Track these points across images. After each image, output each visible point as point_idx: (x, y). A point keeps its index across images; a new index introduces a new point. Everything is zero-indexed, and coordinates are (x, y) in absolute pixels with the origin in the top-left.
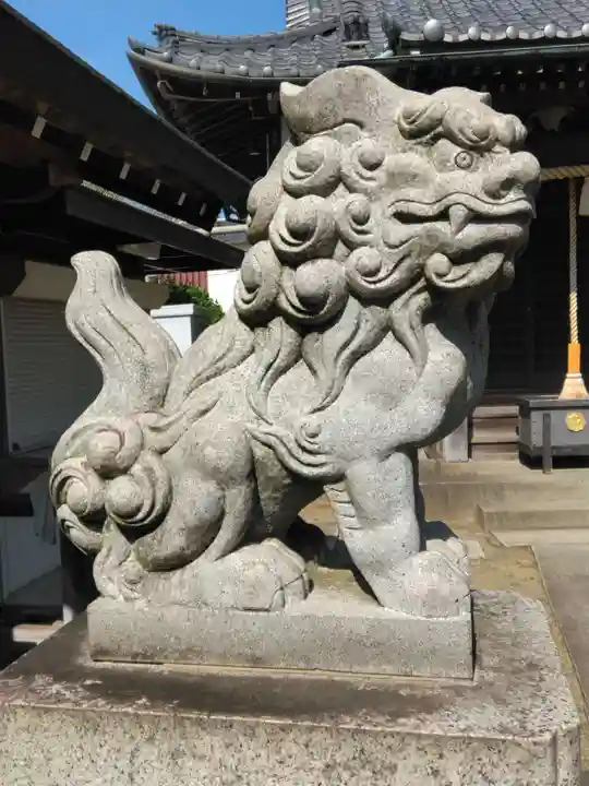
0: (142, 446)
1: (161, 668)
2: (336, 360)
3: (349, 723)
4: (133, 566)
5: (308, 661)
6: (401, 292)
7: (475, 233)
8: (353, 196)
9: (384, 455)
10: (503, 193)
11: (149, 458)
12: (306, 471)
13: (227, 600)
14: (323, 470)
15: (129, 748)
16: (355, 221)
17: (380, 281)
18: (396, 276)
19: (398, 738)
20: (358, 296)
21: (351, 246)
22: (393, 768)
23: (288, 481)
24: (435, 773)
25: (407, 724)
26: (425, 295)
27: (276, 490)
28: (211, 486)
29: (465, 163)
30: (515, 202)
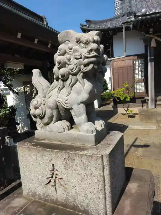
0: (41, 104)
1: (46, 142)
2: (69, 87)
3: (68, 151)
4: (42, 125)
5: (68, 141)
6: (78, 73)
7: (87, 61)
8: (68, 55)
9: (79, 104)
10: (91, 52)
11: (42, 106)
12: (66, 107)
13: (55, 131)
14: (69, 107)
15: (36, 154)
16: (68, 60)
17: (74, 71)
18: (76, 70)
19: (75, 154)
20: (71, 74)
21: (69, 65)
22: (75, 160)
23: (64, 109)
24: (81, 161)
25: (77, 152)
26: (82, 73)
27: (63, 111)
28: (50, 110)
29: (84, 47)
30: (93, 54)
